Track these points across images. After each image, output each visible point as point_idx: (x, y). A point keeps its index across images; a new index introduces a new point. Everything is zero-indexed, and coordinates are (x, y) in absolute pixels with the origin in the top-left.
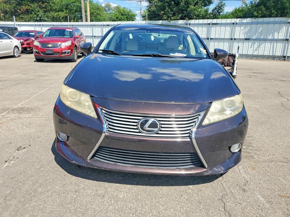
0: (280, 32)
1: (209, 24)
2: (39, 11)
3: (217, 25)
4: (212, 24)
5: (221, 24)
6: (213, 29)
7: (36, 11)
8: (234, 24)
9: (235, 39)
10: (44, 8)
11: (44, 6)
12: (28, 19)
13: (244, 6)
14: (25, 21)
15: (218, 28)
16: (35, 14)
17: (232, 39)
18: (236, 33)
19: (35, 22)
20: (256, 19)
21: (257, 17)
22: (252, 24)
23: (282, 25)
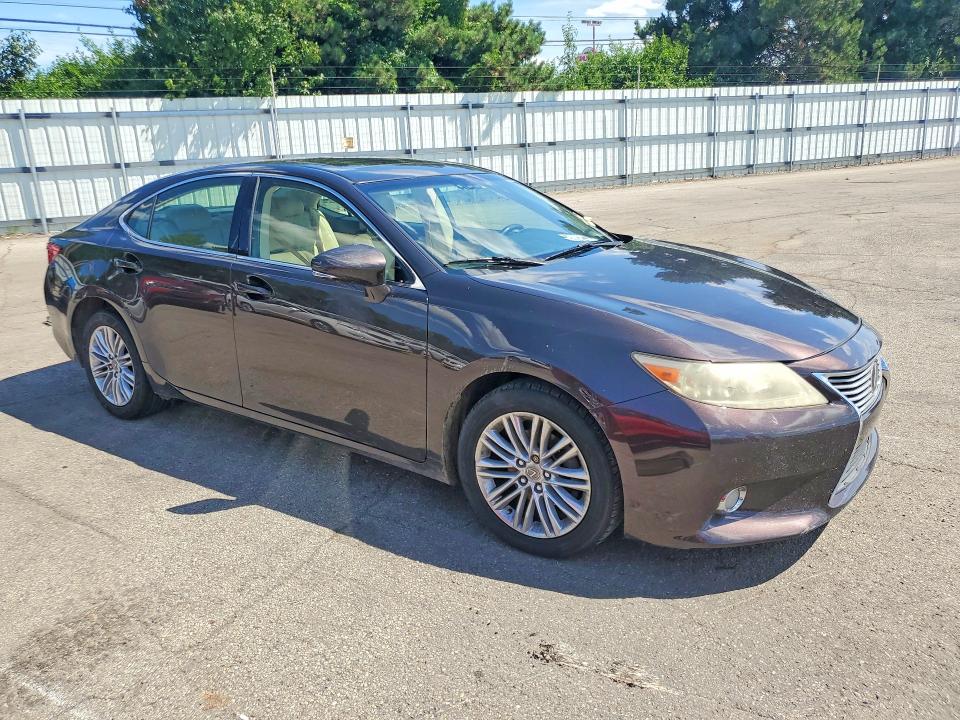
0: (250, 135)
1: (16, 117)
3: (47, 120)
4: (26, 117)
5: (63, 118)
6: (36, 134)
8: (109, 115)
9: (127, 165)
13: (88, 54)
15: (55, 131)
17: (117, 166)
18: (124, 145)
20: (175, 100)
21: (177, 94)
22: (169, 116)
23: (248, 118)
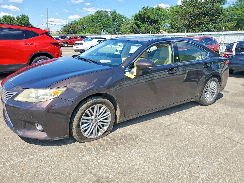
2: (208, 24)
7: (206, 24)
10: (214, 20)
11: (214, 18)
12: (198, 30)
14: (196, 32)
16: (205, 26)
19: (204, 32)
